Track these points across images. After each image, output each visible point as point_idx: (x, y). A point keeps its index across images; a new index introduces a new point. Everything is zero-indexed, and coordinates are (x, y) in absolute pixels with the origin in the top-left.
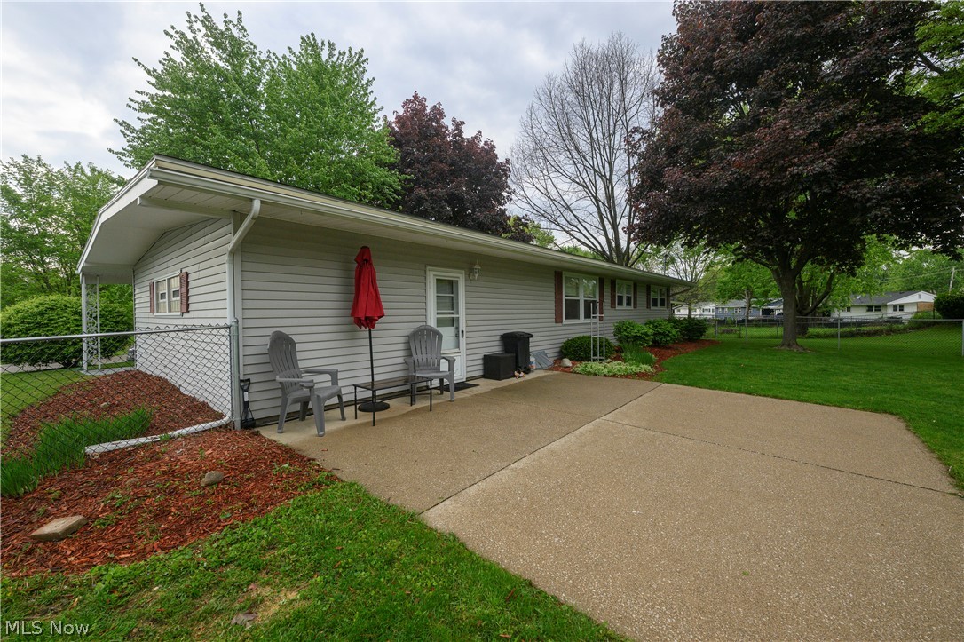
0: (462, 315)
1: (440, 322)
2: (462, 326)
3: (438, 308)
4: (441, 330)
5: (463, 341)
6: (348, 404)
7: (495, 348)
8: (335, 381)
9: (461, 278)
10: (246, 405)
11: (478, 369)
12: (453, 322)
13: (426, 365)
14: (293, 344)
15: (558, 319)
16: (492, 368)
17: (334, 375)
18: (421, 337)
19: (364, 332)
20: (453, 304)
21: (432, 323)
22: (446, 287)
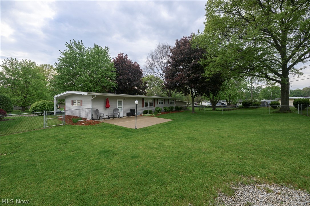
0: (123, 106)
1: (119, 108)
2: (123, 108)
3: (119, 105)
4: (119, 109)
5: (123, 110)
6: (105, 118)
7: (129, 111)
8: (103, 115)
9: (123, 101)
10: (93, 117)
11: (126, 115)
12: (121, 107)
13: (116, 114)
14: (98, 110)
15: (143, 107)
16: (128, 115)
17: (103, 114)
18: (116, 110)
19: (107, 109)
20: (121, 105)
21: (118, 108)
22: (120, 102)
